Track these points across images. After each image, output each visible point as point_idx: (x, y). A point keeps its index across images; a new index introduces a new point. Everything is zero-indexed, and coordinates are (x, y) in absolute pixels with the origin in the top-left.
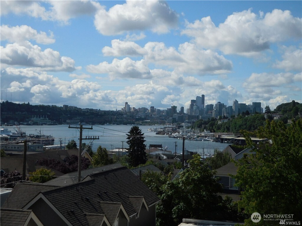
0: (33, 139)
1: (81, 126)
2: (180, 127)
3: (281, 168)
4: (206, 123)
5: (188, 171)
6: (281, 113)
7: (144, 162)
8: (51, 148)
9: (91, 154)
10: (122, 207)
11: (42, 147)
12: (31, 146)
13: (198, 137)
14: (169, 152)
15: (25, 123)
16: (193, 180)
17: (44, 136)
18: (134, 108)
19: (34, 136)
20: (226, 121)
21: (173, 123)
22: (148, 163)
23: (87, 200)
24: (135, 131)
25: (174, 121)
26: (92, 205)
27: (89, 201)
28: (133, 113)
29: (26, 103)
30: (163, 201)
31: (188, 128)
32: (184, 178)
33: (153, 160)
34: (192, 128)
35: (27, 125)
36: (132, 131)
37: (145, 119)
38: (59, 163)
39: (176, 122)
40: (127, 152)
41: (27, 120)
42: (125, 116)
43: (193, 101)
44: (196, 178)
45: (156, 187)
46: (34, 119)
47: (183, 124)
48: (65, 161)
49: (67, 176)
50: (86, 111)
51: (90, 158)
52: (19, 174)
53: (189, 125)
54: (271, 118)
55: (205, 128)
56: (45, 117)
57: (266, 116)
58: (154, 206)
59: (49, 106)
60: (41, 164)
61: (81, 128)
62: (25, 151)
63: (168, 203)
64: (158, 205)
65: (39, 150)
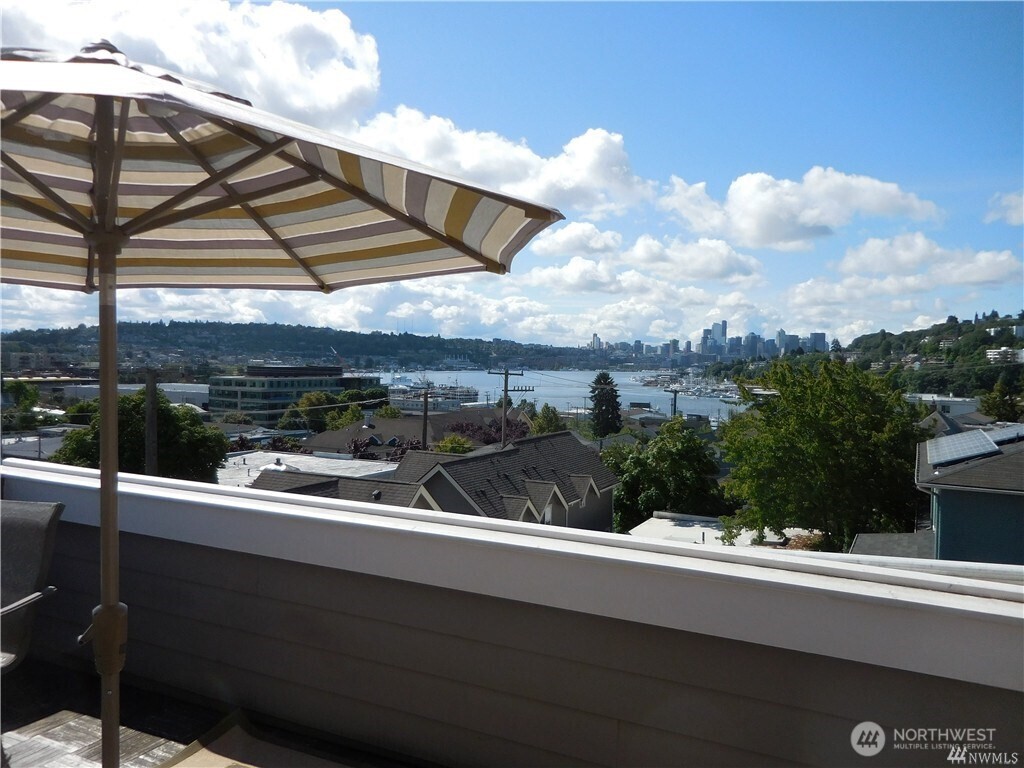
0: (445, 392)
1: (507, 372)
2: (683, 374)
3: (794, 435)
4: (727, 368)
5: (662, 439)
6: (860, 351)
7: (617, 430)
8: (473, 407)
9: (533, 415)
10: (556, 488)
11: (458, 405)
12: (441, 403)
13: (714, 391)
14: (662, 414)
16: (670, 453)
17: (461, 387)
18: (607, 343)
19: (446, 388)
20: (762, 364)
21: (672, 369)
22: (622, 432)
23: (506, 477)
24: (603, 380)
25: (674, 365)
26: (513, 485)
27: (509, 479)
28: (606, 351)
29: (435, 335)
30: (626, 483)
31: (697, 375)
32: (655, 450)
33: (632, 427)
34: (705, 376)
36: (598, 381)
37: (626, 361)
38: (480, 428)
39: (677, 366)
40: (590, 414)
41: (436, 362)
42: (592, 356)
43: (707, 332)
44: (674, 450)
45: (615, 463)
46: (448, 360)
47: (689, 370)
48: (490, 426)
49: (490, 446)
51: (530, 423)
52: (419, 443)
53: (700, 371)
54: (843, 361)
55: (726, 376)
56: (464, 357)
57: (832, 357)
58: (611, 490)
59: (471, 340)
60: (454, 430)
61: (507, 374)
62: (426, 410)
63: (632, 488)
64: (616, 490)
65: (454, 409)
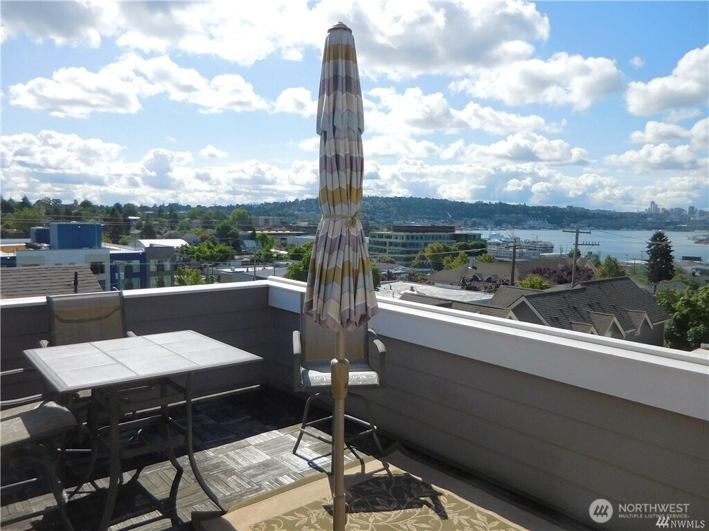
0: (529, 245)
1: (577, 231)
7: (670, 277)
8: (550, 257)
9: (598, 264)
10: (615, 319)
11: (538, 254)
12: (526, 253)
15: (520, 227)
17: (541, 242)
18: (663, 209)
19: (529, 242)
22: (674, 279)
23: (575, 308)
24: (659, 237)
26: (580, 314)
27: (577, 310)
28: (662, 215)
29: (522, 204)
30: (676, 320)
32: (705, 295)
33: (683, 276)
35: (523, 229)
36: (654, 239)
37: (680, 223)
38: (555, 272)
40: (646, 264)
41: (522, 223)
42: (649, 219)
45: (668, 303)
46: (531, 222)
48: (563, 271)
49: (562, 285)
50: (596, 212)
51: (594, 269)
52: (508, 281)
56: (544, 221)
58: (663, 324)
59: (549, 207)
60: (534, 272)
61: (577, 233)
62: (514, 257)
63: (682, 324)
64: (668, 325)
65: (535, 257)
